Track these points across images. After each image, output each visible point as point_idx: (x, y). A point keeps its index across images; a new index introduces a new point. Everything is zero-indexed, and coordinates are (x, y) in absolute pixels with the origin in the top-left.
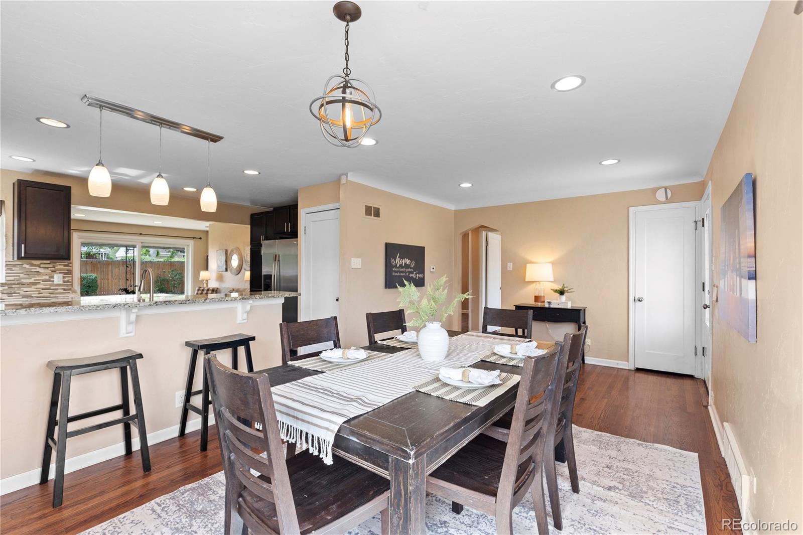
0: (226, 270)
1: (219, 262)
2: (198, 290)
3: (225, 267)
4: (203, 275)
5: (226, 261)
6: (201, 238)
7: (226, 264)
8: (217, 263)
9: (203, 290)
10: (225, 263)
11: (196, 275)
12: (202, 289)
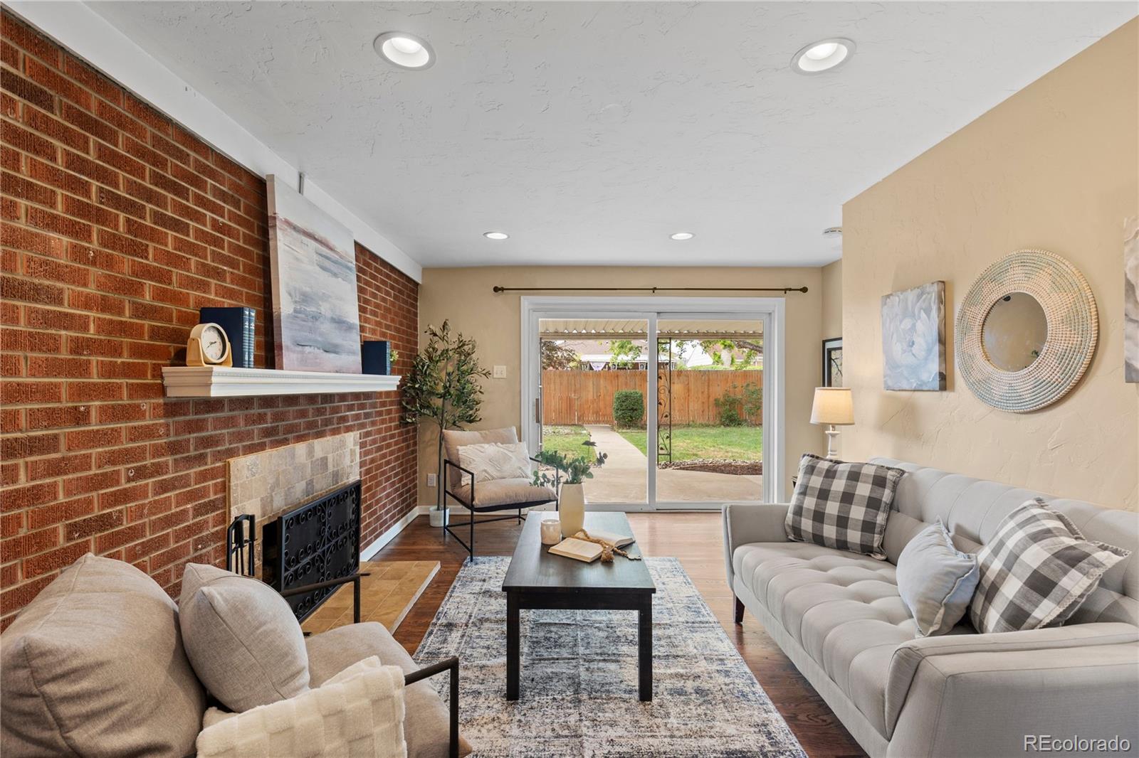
0: (945, 382)
1: (897, 348)
2: (811, 470)
3: (934, 367)
4: (825, 402)
5: (943, 340)
6: (804, 290)
7: (945, 356)
8: (887, 352)
9: (830, 474)
10: (936, 348)
11: (798, 405)
12: (824, 465)
